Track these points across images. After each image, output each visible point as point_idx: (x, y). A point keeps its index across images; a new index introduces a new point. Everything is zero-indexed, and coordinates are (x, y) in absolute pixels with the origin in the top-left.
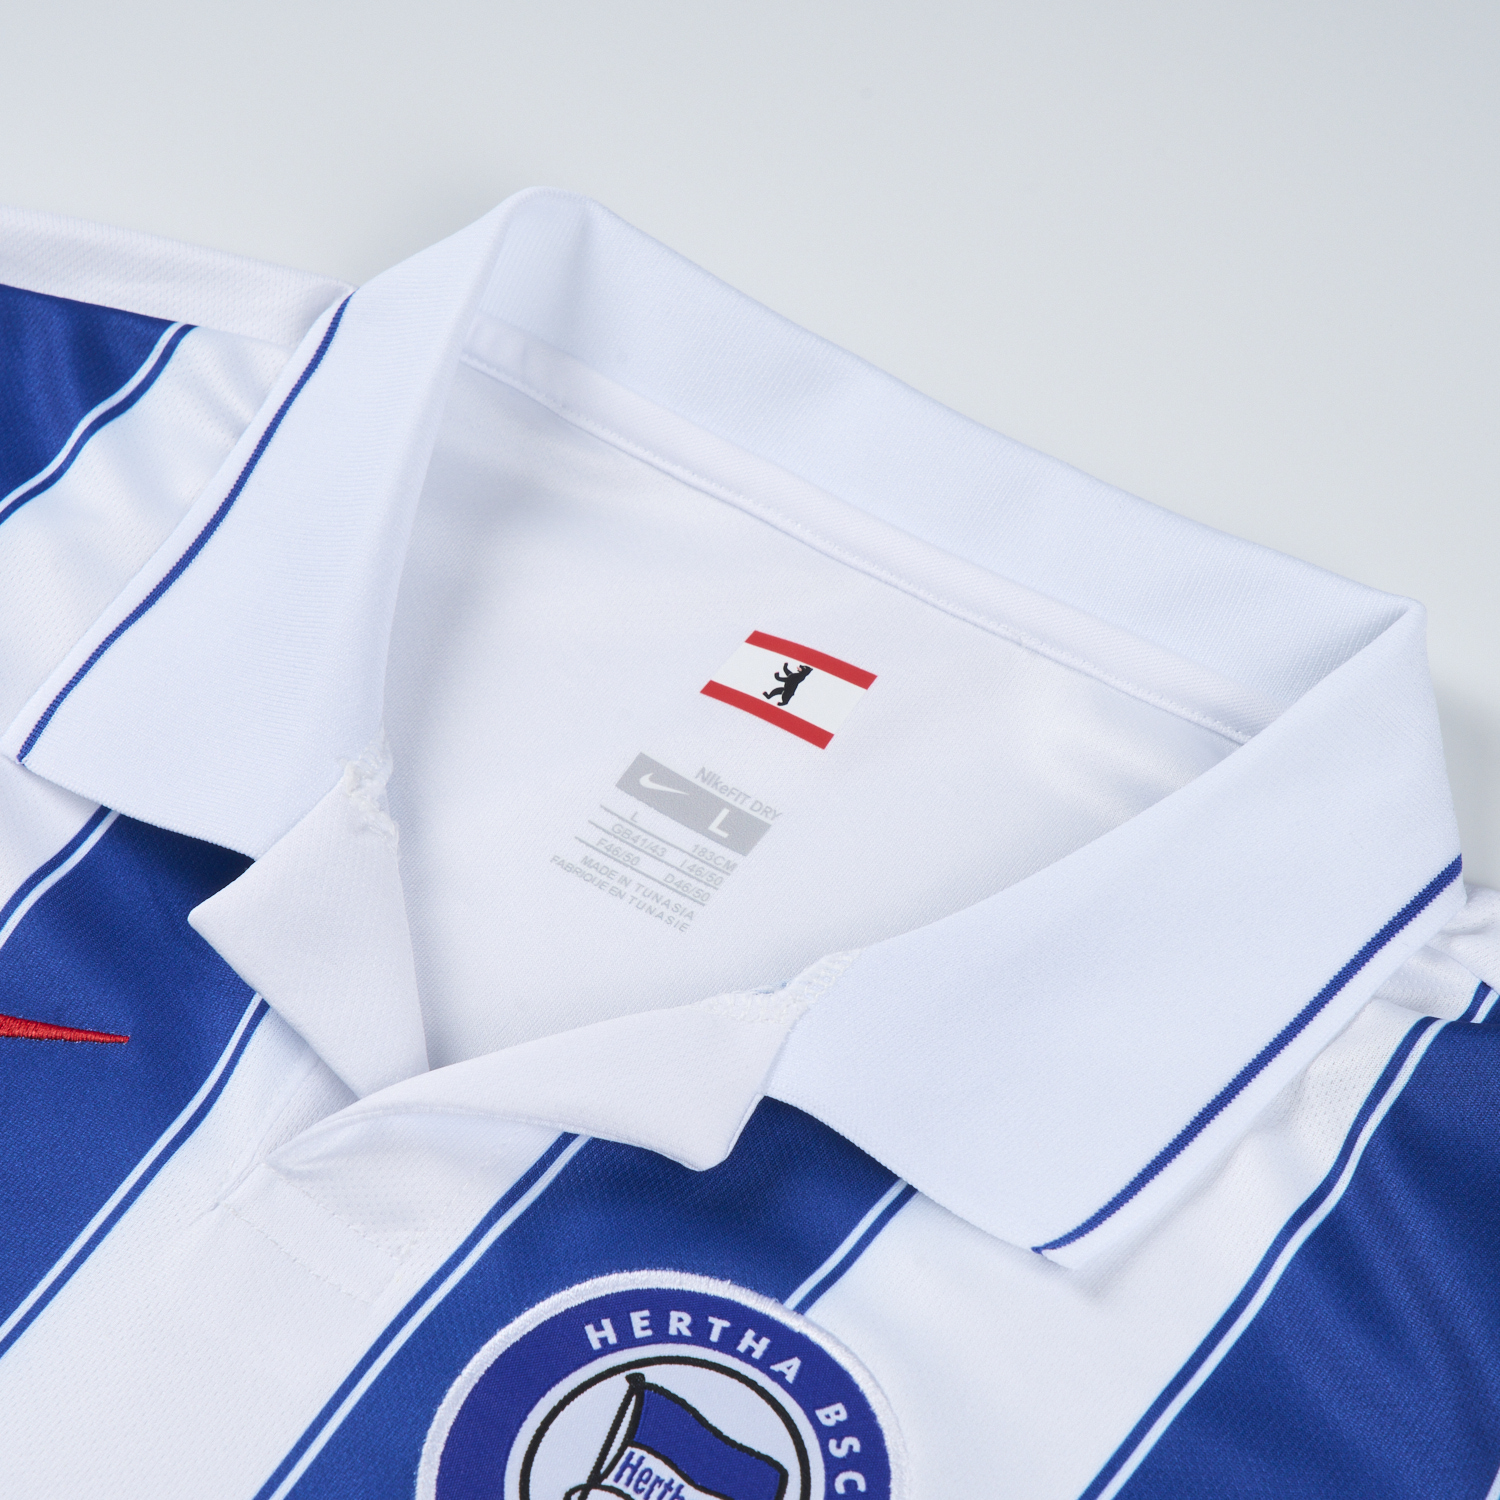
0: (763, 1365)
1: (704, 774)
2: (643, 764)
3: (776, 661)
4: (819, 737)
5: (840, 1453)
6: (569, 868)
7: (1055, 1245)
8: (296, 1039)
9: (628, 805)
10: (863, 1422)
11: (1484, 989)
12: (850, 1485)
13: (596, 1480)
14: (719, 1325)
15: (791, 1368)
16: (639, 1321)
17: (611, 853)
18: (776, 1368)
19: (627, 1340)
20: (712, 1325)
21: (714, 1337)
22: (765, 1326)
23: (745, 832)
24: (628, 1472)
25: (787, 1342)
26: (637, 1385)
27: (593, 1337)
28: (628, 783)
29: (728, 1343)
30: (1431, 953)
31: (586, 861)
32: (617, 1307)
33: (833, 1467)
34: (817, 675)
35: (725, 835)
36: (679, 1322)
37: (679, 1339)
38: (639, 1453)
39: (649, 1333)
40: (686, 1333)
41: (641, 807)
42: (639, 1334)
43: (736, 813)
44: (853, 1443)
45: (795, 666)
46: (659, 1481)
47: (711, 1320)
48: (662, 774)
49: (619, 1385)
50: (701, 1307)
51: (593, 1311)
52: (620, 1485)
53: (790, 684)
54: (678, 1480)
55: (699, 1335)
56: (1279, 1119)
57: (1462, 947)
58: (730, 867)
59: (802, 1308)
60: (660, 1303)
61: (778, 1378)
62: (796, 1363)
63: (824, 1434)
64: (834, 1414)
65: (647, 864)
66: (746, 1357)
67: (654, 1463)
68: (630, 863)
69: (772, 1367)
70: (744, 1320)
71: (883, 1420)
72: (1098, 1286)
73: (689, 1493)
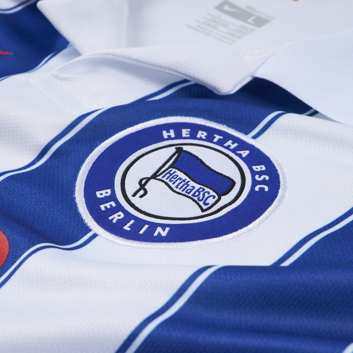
0: (234, 151)
5: (259, 179)
6: (191, 27)
12: (262, 189)
13: (154, 176)
14: (217, 138)
15: (245, 153)
16: (185, 132)
17: (208, 25)
18: (239, 152)
19: (179, 136)
20: (215, 137)
21: (215, 140)
24: (168, 175)
25: (245, 146)
26: (179, 151)
27: (165, 134)
29: (220, 143)
31: (198, 26)
33: (255, 183)
36: (202, 134)
37: (200, 139)
38: (174, 170)
39: (188, 136)
40: (205, 138)
42: (184, 135)
44: (266, 177)
46: (180, 179)
47: (215, 135)
50: (212, 131)
51: (167, 127)
52: (164, 179)
54: (188, 179)
55: (209, 139)
59: (254, 137)
62: (247, 152)
63: (254, 173)
64: (260, 168)
65: (221, 28)
66: (227, 148)
67: (179, 174)
69: (237, 152)
73: (192, 183)
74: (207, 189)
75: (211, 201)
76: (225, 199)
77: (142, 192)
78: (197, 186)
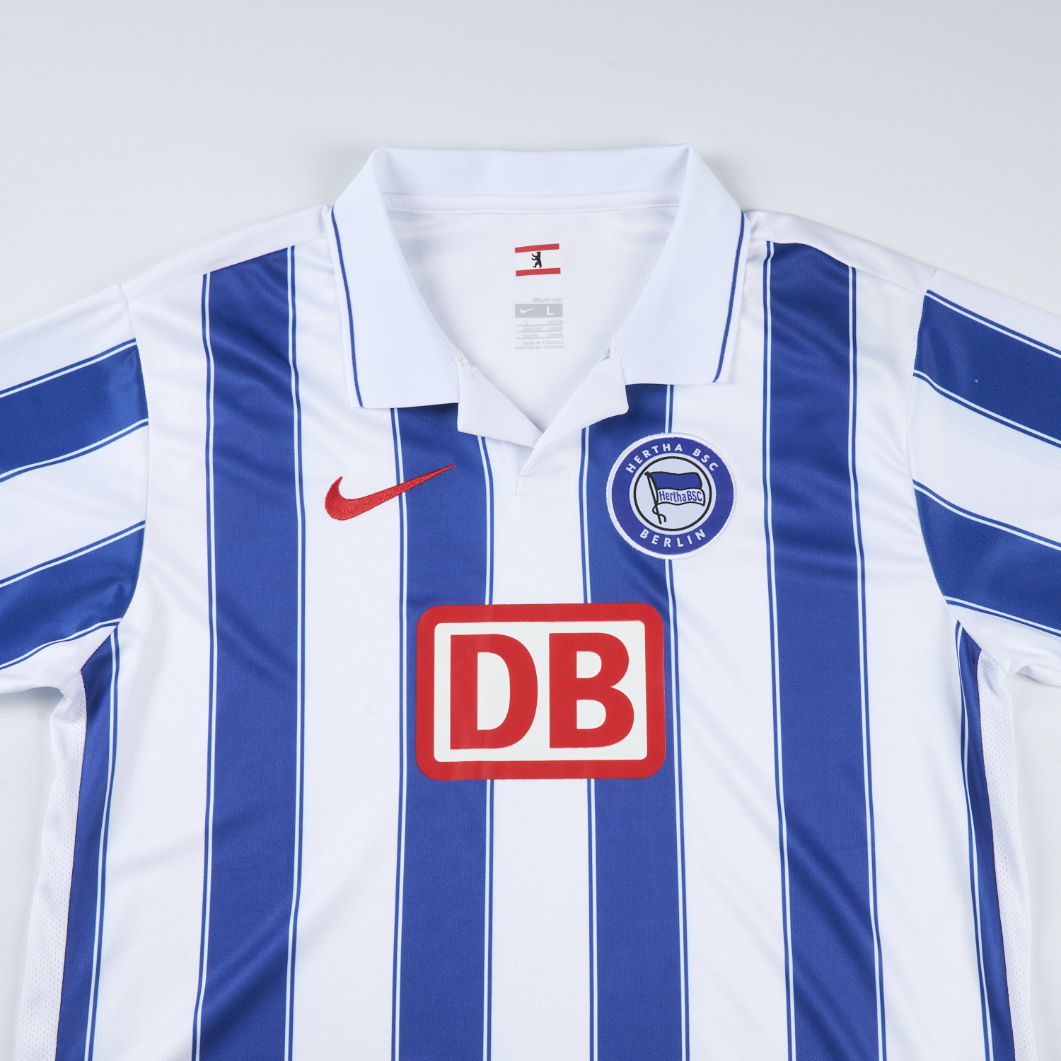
0: (672, 451)
1: (536, 300)
2: (518, 307)
3: (529, 255)
4: (557, 271)
5: (706, 461)
6: (521, 348)
7: (717, 377)
8: (497, 441)
9: (523, 321)
10: (705, 450)
11: (768, 243)
12: (714, 467)
13: (656, 503)
14: (655, 448)
15: (679, 447)
16: (637, 459)
17: (528, 337)
18: (676, 450)
19: (638, 466)
21: (657, 452)
22: (666, 441)
23: (557, 310)
24: (662, 497)
25: (674, 442)
26: (648, 475)
27: (629, 470)
28: (518, 315)
29: (661, 451)
30: (752, 241)
31: (524, 343)
32: (630, 459)
33: (707, 465)
34: (542, 252)
35: (553, 314)
36: (646, 453)
37: (649, 458)
38: (661, 491)
39: (642, 460)
40: (650, 455)
41: (526, 319)
42: (640, 462)
43: (551, 305)
44: (706, 456)
45: (535, 253)
46: (671, 494)
47: (653, 448)
48: (525, 306)
49: (644, 477)
50: (648, 446)
51: (625, 464)
52: (663, 501)
53: (538, 258)
54: (676, 491)
55: (653, 454)
56: (744, 310)
57: (758, 234)
58: (561, 322)
59: (670, 431)
60: (638, 451)
61: (678, 452)
62: (679, 445)
63: (699, 458)
64: (697, 452)
65: (540, 334)
66: (667, 452)
67: (666, 491)
68: (535, 337)
70: (659, 442)
71: (709, 447)
72: (731, 380)
73: (680, 492)
74: (691, 490)
75: (701, 496)
76: (705, 487)
77: (662, 518)
78: (685, 492)
